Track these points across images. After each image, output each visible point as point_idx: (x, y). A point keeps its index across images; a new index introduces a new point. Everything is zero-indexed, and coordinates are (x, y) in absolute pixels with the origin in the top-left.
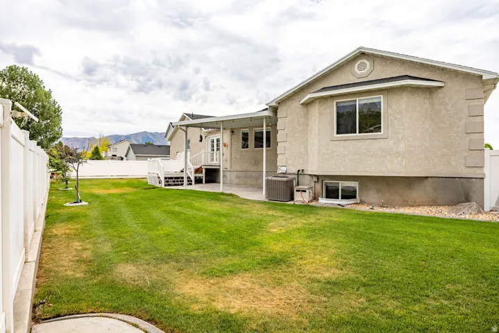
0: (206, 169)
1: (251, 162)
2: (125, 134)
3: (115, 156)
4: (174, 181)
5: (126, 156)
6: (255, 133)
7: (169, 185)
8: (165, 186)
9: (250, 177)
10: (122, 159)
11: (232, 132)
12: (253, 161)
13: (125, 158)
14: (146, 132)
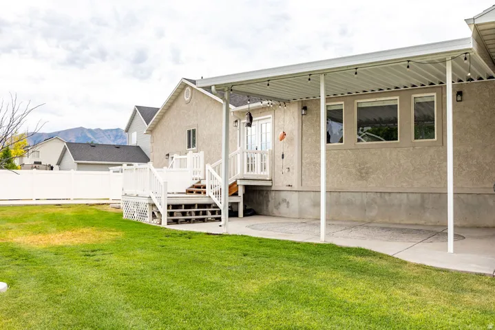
0: (246, 187)
1: (349, 173)
2: (47, 132)
3: (40, 163)
4: (184, 214)
5: (59, 163)
6: (360, 109)
7: (176, 222)
8: (169, 223)
9: (349, 203)
10: (52, 168)
11: (305, 108)
12: (354, 171)
13: (56, 167)
14: (82, 129)
